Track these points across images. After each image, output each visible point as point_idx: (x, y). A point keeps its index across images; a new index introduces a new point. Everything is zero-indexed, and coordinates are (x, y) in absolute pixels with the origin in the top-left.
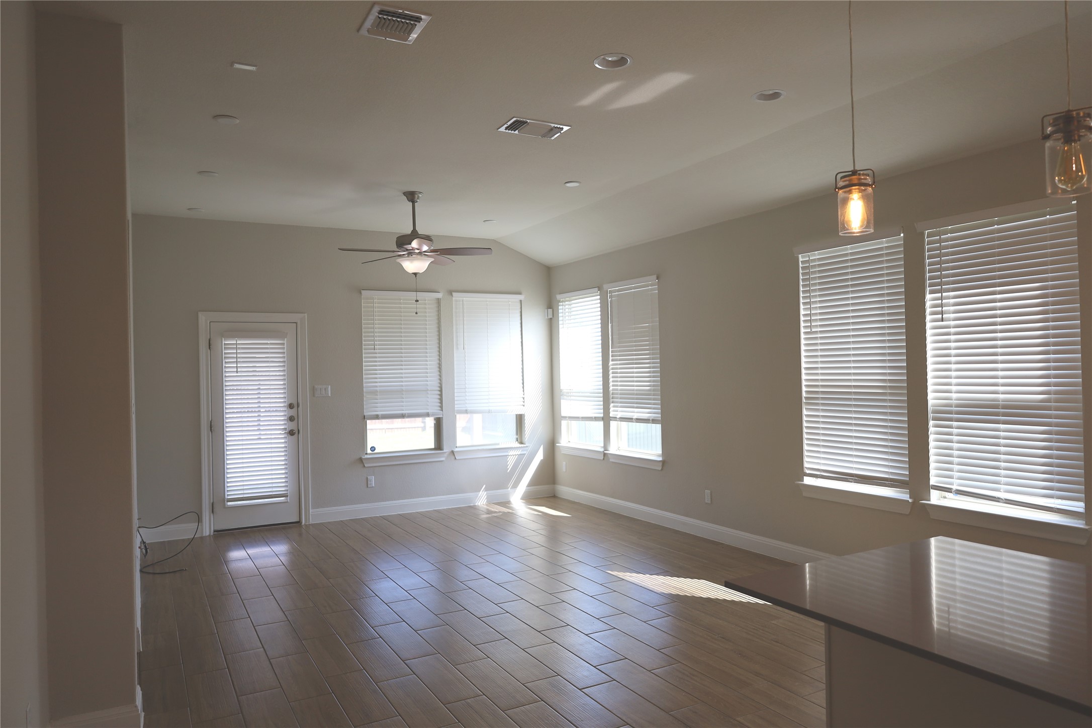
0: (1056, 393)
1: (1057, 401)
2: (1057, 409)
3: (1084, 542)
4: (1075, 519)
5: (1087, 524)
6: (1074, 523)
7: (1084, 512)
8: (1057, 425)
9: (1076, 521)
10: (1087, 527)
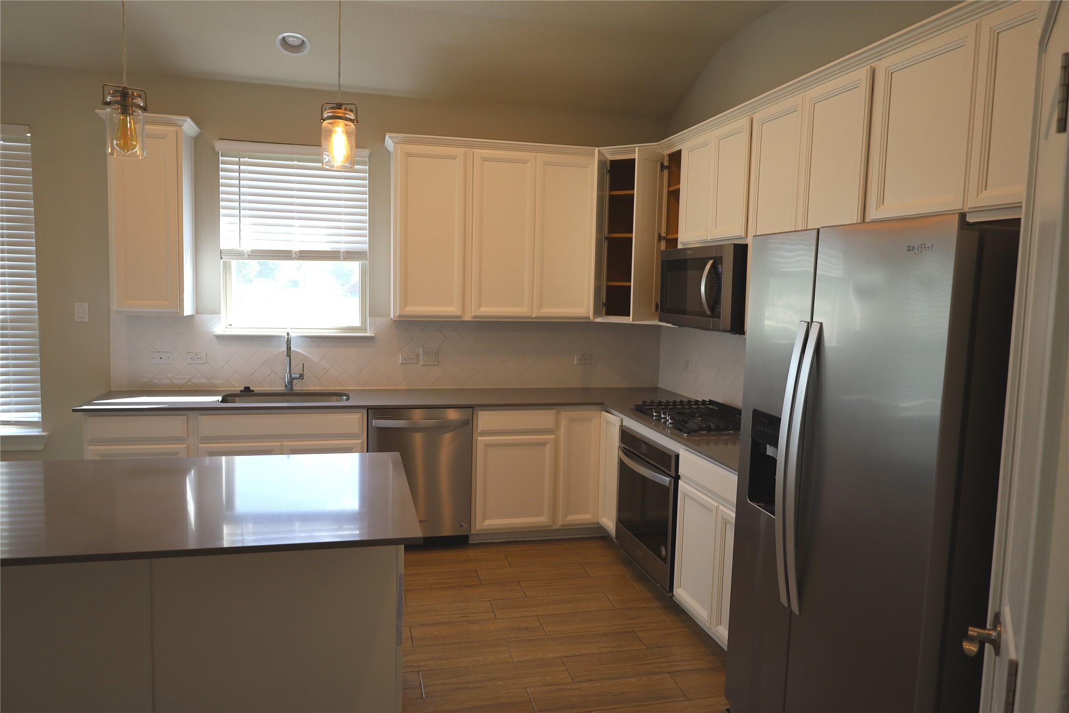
0: (12, 313)
1: (12, 321)
2: (13, 329)
3: (41, 447)
4: (31, 428)
5: (43, 431)
6: (31, 432)
7: (40, 420)
8: (13, 344)
9: (32, 430)
10: (44, 434)
